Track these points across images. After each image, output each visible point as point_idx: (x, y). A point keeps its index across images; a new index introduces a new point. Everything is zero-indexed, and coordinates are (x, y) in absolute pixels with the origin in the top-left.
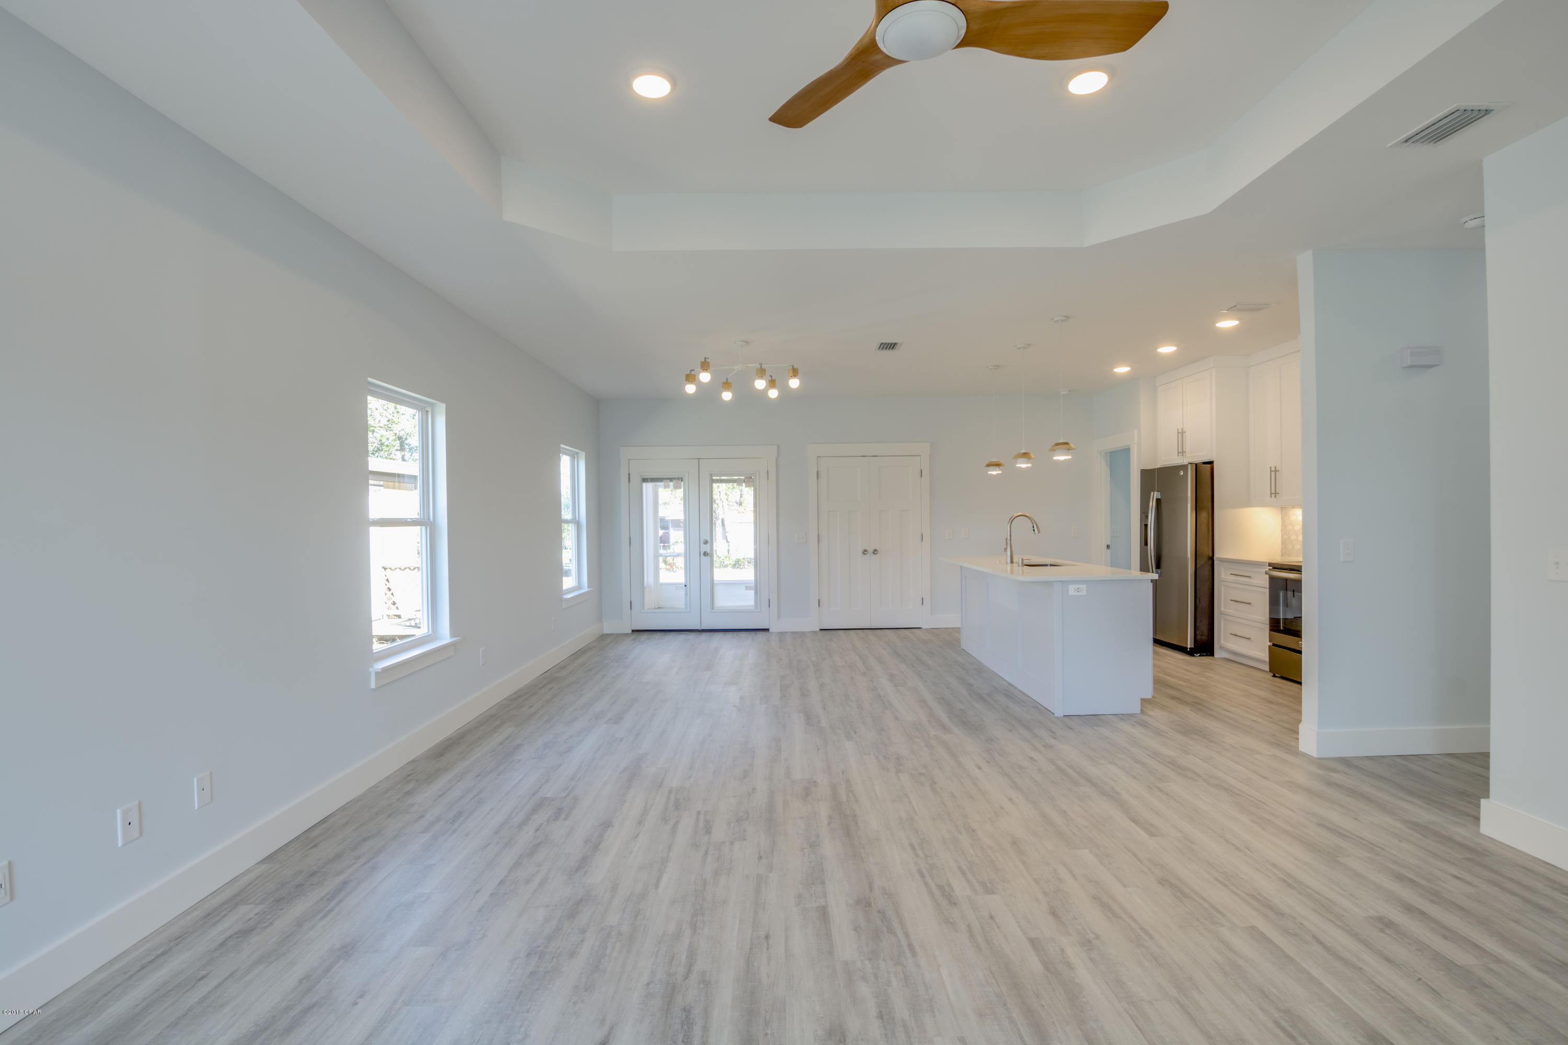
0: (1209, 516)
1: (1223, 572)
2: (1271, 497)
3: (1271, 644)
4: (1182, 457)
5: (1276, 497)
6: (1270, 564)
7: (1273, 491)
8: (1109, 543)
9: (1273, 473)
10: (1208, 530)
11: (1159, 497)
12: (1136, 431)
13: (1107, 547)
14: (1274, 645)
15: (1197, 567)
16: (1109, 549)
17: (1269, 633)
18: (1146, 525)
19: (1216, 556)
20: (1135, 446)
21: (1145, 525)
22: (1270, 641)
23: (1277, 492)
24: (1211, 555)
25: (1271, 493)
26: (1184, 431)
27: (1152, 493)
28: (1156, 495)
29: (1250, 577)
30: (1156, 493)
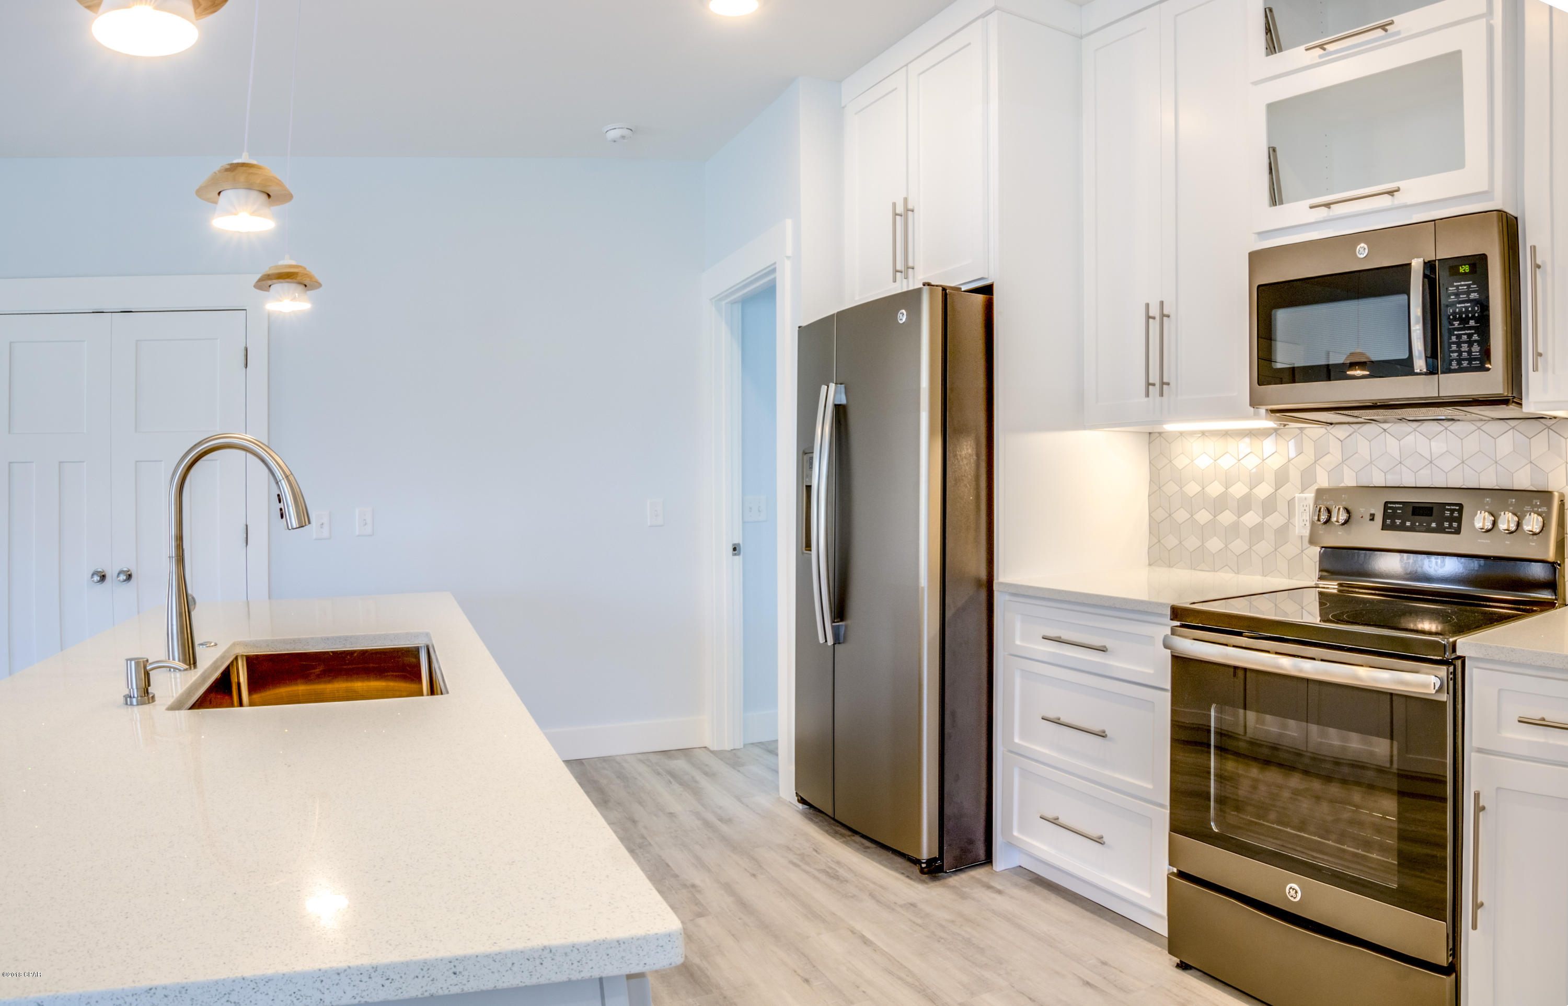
0: (978, 455)
1: (1018, 626)
2: (1147, 395)
3: (1175, 870)
4: (905, 281)
5: (1162, 394)
6: (1177, 613)
7: (1154, 378)
8: (737, 540)
9: (1154, 326)
10: (978, 497)
11: (843, 400)
12: (789, 223)
13: (735, 549)
14: (1182, 875)
15: (947, 619)
16: (739, 554)
17: (1169, 834)
18: (809, 488)
19: (1002, 577)
20: (788, 264)
21: (807, 486)
22: (1171, 864)
23: (1165, 380)
24: (983, 575)
25: (1148, 384)
26: (910, 207)
27: (824, 388)
28: (831, 395)
29: (1103, 650)
30: (832, 386)
